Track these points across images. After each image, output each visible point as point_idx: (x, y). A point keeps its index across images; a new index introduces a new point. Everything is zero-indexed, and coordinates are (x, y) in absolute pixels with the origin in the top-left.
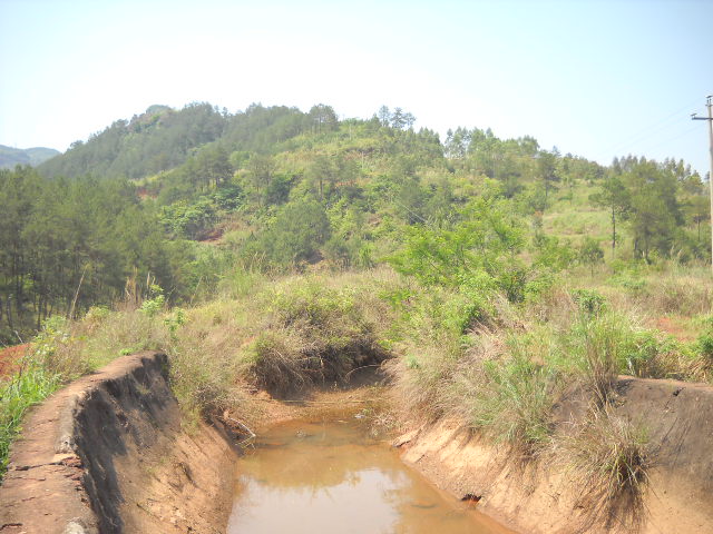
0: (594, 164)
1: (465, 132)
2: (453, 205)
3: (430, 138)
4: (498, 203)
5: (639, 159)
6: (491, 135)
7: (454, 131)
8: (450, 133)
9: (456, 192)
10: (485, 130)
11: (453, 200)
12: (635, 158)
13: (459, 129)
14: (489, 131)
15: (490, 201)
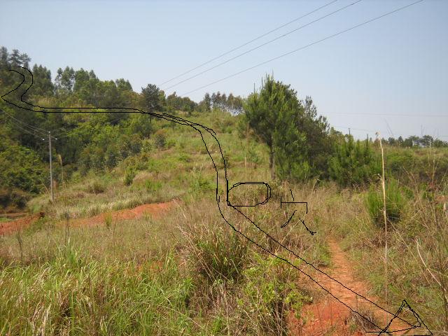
0: (187, 100)
1: (72, 71)
2: (63, 129)
3: (42, 74)
4: (105, 129)
5: (227, 96)
6: (94, 76)
7: (63, 69)
8: (60, 72)
9: (66, 118)
10: (89, 72)
11: (63, 125)
12: (224, 96)
13: (67, 69)
14: (92, 73)
15: (97, 127)
